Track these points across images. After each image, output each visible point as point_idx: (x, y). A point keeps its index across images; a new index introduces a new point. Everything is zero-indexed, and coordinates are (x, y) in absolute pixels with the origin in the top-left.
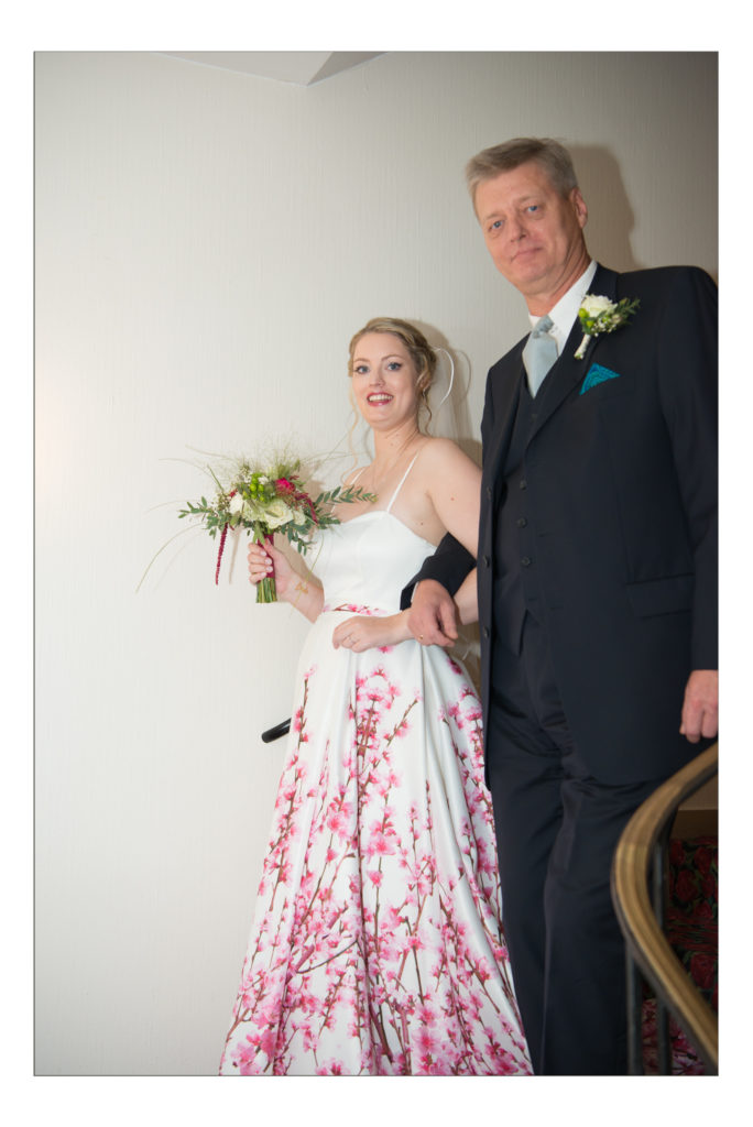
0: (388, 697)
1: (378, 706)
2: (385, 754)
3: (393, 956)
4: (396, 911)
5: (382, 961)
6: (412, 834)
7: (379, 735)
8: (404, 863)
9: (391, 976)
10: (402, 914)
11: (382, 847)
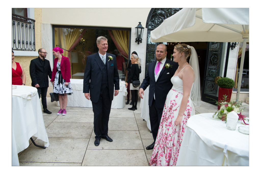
0: (175, 105)
1: (173, 105)
2: (173, 113)
3: (168, 140)
4: (170, 135)
5: (167, 141)
7: (172, 110)
8: (172, 129)
9: (167, 143)
10: (171, 135)
11: (170, 126)
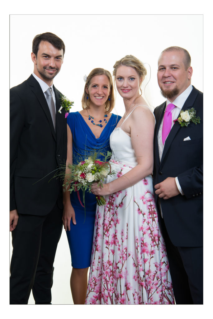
1: (114, 195)
5: (114, 279)
6: (121, 240)
11: (114, 243)
